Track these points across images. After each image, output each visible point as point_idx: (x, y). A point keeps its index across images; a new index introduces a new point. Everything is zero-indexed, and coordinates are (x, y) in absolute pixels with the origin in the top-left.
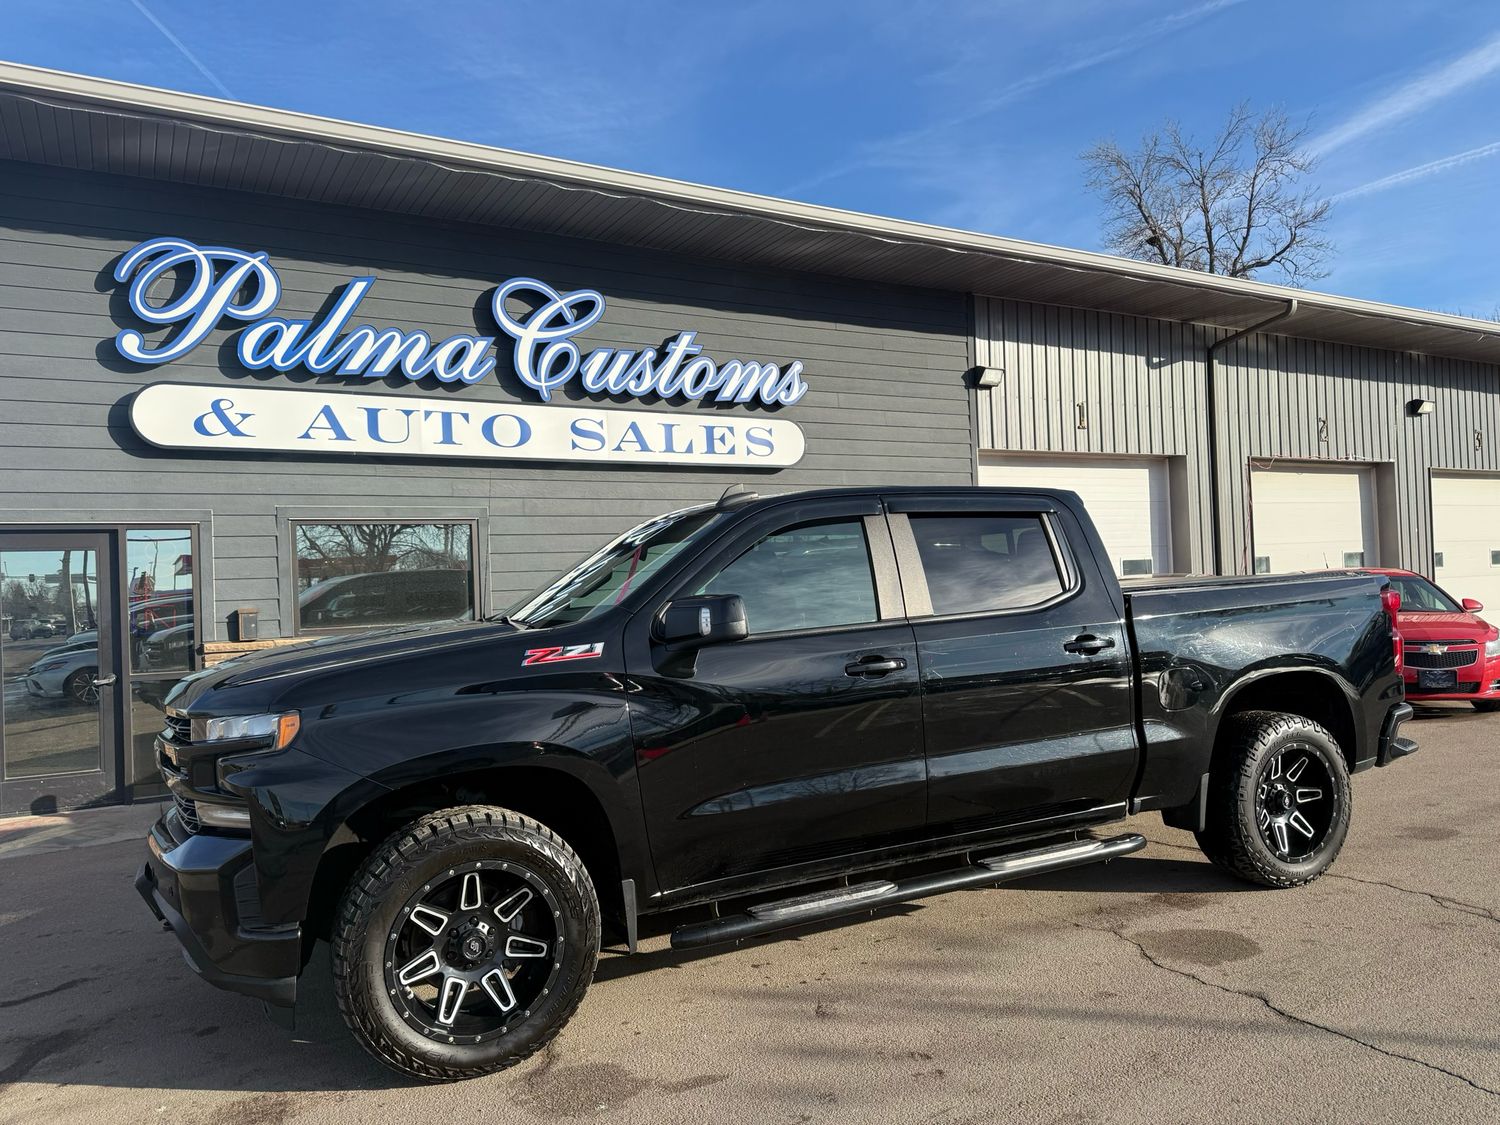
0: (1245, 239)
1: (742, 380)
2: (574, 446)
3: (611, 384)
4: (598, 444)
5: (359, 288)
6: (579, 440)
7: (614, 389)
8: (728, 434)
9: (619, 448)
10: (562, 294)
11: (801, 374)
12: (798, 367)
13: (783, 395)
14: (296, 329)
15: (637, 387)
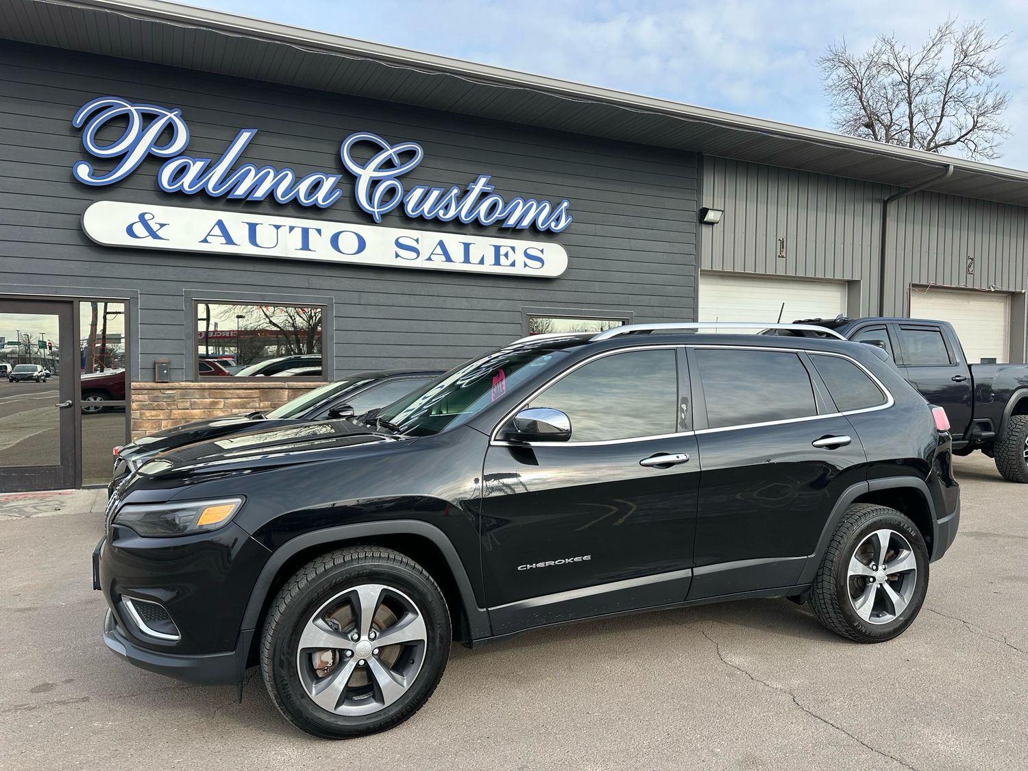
0: (939, 124)
1: (522, 212)
2: (397, 256)
3: (426, 212)
4: (415, 255)
5: (245, 136)
6: (401, 252)
7: (428, 216)
8: (510, 251)
9: (429, 259)
10: (392, 145)
11: (567, 210)
12: (566, 204)
13: (553, 224)
14: (199, 164)
15: (445, 215)
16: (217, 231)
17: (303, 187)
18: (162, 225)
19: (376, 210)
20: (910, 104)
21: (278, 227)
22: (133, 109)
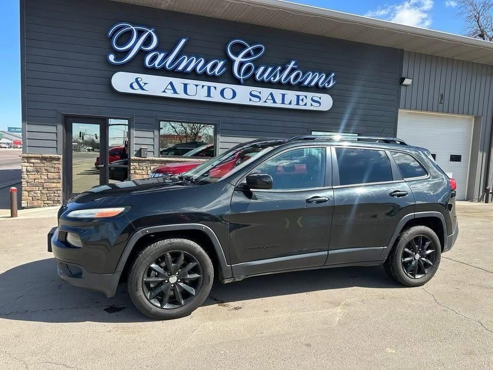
1: (312, 78)
2: (250, 100)
3: (265, 78)
4: (258, 100)
5: (183, 41)
6: (252, 98)
7: (265, 80)
8: (305, 98)
9: (265, 102)
10: (251, 45)
11: (333, 77)
12: (333, 74)
13: (326, 84)
14: (162, 55)
15: (274, 80)
16: (170, 87)
17: (209, 66)
18: (145, 84)
19: (242, 78)
21: (197, 86)
22: (133, 28)
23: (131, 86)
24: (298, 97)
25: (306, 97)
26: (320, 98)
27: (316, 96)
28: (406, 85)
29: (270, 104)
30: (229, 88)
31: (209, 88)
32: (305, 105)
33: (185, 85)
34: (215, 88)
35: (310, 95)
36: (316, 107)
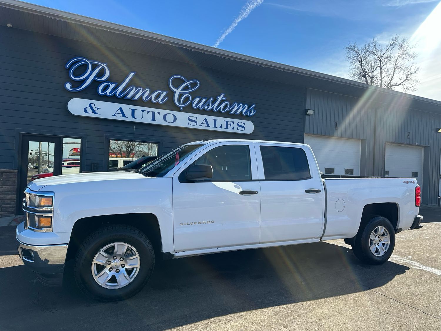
0: (392, 77)
1: (237, 108)
2: (188, 124)
3: (200, 107)
4: (195, 124)
5: (132, 74)
6: (190, 122)
9: (201, 125)
10: (188, 80)
11: (254, 108)
12: (254, 106)
13: (249, 113)
14: (114, 85)
15: (207, 108)
16: (119, 112)
17: (153, 96)
18: (98, 109)
19: (181, 106)
20: (381, 68)
21: (143, 111)
22: (89, 62)
23: (85, 110)
24: (227, 122)
25: (233, 122)
26: (244, 124)
27: (241, 122)
28: (309, 115)
29: (204, 127)
30: (170, 114)
31: (154, 113)
32: (233, 129)
33: (133, 111)
34: (159, 113)
35: (236, 121)
36: (241, 131)
